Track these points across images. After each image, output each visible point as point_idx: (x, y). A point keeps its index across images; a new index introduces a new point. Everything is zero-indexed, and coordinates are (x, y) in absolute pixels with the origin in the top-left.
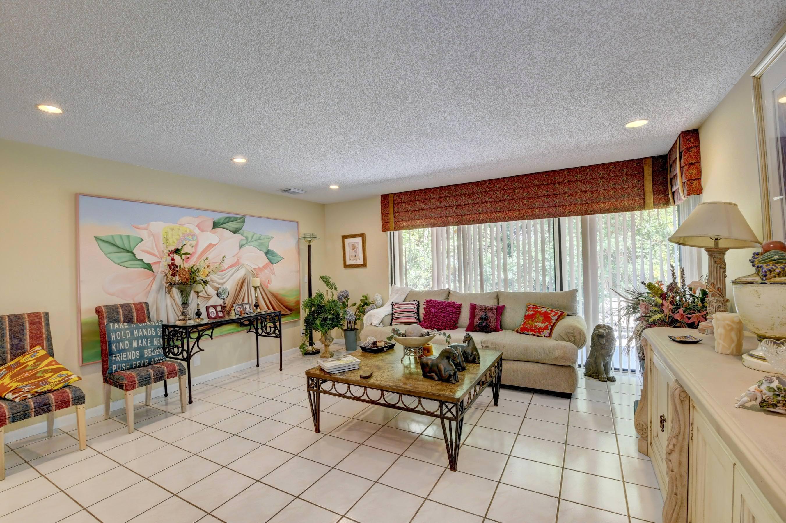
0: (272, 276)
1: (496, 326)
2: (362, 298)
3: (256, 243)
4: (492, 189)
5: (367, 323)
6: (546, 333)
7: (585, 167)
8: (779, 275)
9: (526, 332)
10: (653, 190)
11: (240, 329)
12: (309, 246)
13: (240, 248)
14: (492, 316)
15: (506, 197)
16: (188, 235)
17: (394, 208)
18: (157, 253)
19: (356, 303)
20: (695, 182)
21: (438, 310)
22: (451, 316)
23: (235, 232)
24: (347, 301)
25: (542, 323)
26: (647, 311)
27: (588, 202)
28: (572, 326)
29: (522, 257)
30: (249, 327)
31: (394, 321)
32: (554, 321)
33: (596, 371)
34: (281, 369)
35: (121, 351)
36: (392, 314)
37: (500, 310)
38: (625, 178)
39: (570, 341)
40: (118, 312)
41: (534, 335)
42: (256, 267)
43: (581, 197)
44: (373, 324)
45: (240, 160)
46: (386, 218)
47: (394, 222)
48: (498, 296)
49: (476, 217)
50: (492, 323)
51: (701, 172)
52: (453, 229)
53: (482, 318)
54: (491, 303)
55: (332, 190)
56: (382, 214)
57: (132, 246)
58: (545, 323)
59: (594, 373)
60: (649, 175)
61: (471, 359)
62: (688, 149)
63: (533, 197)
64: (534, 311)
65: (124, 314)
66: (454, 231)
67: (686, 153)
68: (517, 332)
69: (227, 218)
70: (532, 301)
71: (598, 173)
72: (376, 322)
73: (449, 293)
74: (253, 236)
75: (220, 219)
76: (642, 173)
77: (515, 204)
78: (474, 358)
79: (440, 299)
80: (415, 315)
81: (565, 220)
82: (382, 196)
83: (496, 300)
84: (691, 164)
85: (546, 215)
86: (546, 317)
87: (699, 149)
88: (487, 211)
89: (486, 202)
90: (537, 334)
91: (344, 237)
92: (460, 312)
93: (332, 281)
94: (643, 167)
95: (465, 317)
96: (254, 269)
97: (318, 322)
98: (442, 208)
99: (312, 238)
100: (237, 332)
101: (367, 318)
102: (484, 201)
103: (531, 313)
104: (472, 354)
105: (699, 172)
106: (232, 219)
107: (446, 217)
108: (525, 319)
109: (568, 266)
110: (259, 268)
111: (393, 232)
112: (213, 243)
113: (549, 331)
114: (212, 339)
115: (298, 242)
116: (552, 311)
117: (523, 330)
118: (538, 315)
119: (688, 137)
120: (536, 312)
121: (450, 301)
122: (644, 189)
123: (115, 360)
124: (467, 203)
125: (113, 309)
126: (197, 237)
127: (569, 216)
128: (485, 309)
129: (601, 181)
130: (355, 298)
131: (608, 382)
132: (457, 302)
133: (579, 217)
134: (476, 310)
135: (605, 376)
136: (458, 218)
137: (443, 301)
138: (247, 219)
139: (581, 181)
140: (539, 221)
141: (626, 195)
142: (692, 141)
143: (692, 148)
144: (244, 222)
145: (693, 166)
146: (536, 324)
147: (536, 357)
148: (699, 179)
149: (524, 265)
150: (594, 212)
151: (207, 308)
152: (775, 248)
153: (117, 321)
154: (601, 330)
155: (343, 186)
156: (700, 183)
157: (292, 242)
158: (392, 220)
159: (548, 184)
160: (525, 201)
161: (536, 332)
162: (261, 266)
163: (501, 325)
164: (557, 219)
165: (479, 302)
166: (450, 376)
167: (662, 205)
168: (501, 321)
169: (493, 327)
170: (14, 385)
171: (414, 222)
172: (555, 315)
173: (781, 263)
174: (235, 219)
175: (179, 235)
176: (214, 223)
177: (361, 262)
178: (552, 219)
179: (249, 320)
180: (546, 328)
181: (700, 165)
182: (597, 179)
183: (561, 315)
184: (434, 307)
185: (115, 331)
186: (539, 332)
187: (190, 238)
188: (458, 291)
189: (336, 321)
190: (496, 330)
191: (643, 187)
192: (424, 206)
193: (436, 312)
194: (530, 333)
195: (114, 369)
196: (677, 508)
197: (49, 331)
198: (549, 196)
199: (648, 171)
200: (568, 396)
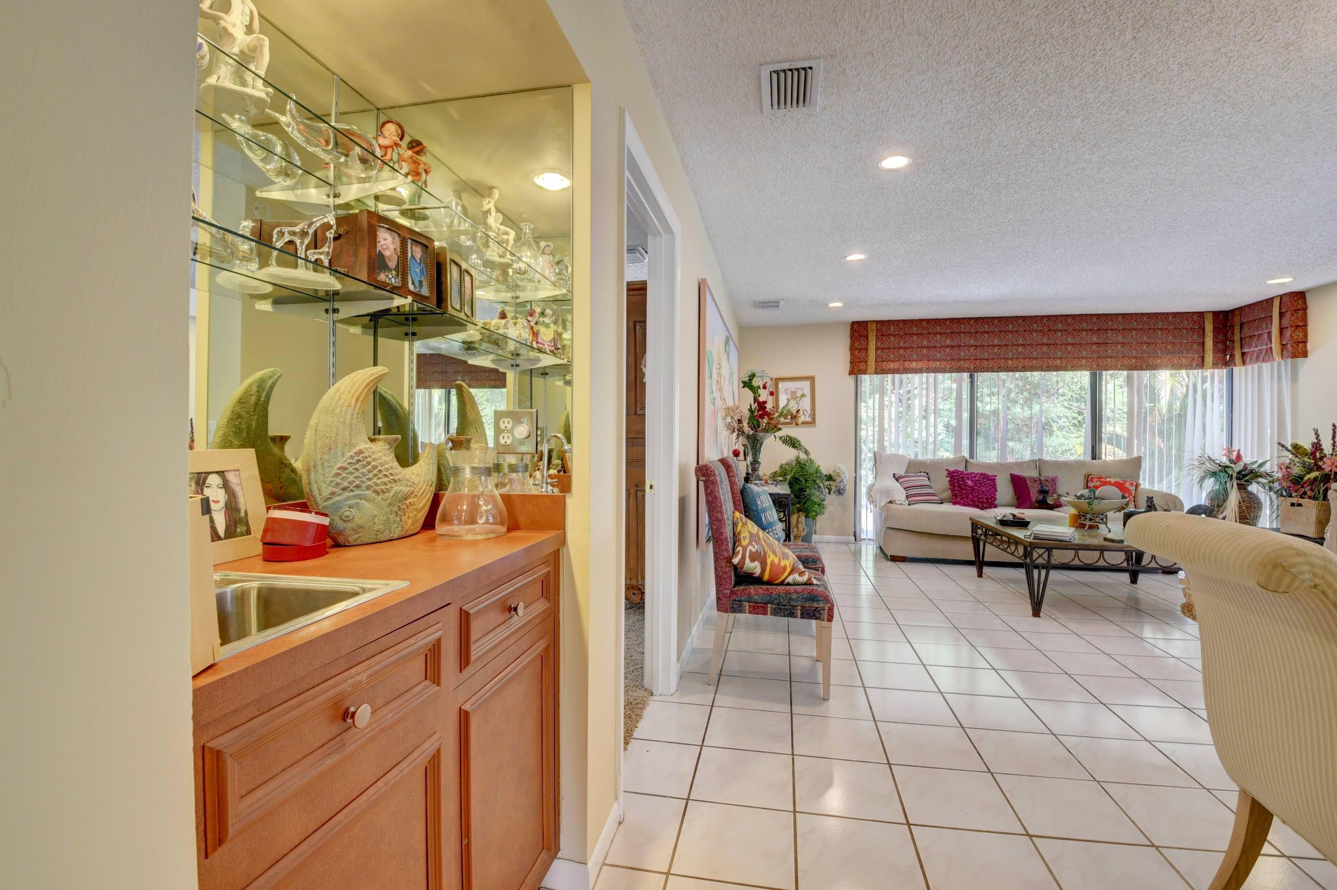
4: (1028, 328)
15: (1045, 340)
17: (878, 341)
20: (1301, 345)
31: (909, 499)
38: (1185, 332)
43: (1136, 349)
46: (860, 356)
47: (876, 362)
48: (1038, 465)
49: (1002, 363)
51: (1307, 335)
53: (1042, 492)
56: (851, 349)
60: (1210, 332)
63: (1080, 344)
70: (1089, 471)
71: (1157, 323)
76: (1202, 327)
80: (933, 491)
82: (853, 323)
83: (1037, 471)
84: (1297, 326)
87: (1307, 315)
89: (1017, 345)
91: (778, 380)
92: (996, 486)
94: (1204, 322)
98: (953, 347)
102: (1016, 343)
105: (1305, 335)
107: (959, 360)
119: (1295, 299)
122: (1204, 346)
124: (991, 343)
134: (1028, 481)
136: (977, 362)
141: (1184, 351)
142: (1300, 303)
143: (1300, 310)
145: (1299, 329)
148: (1305, 342)
150: (1149, 367)
156: (1306, 347)
158: (872, 359)
167: (1220, 366)
177: (806, 417)
181: (1307, 328)
182: (1154, 329)
183: (1137, 485)
184: (968, 479)
185: (758, 494)
191: (1203, 344)
192: (925, 343)
193: (975, 486)
199: (1209, 327)
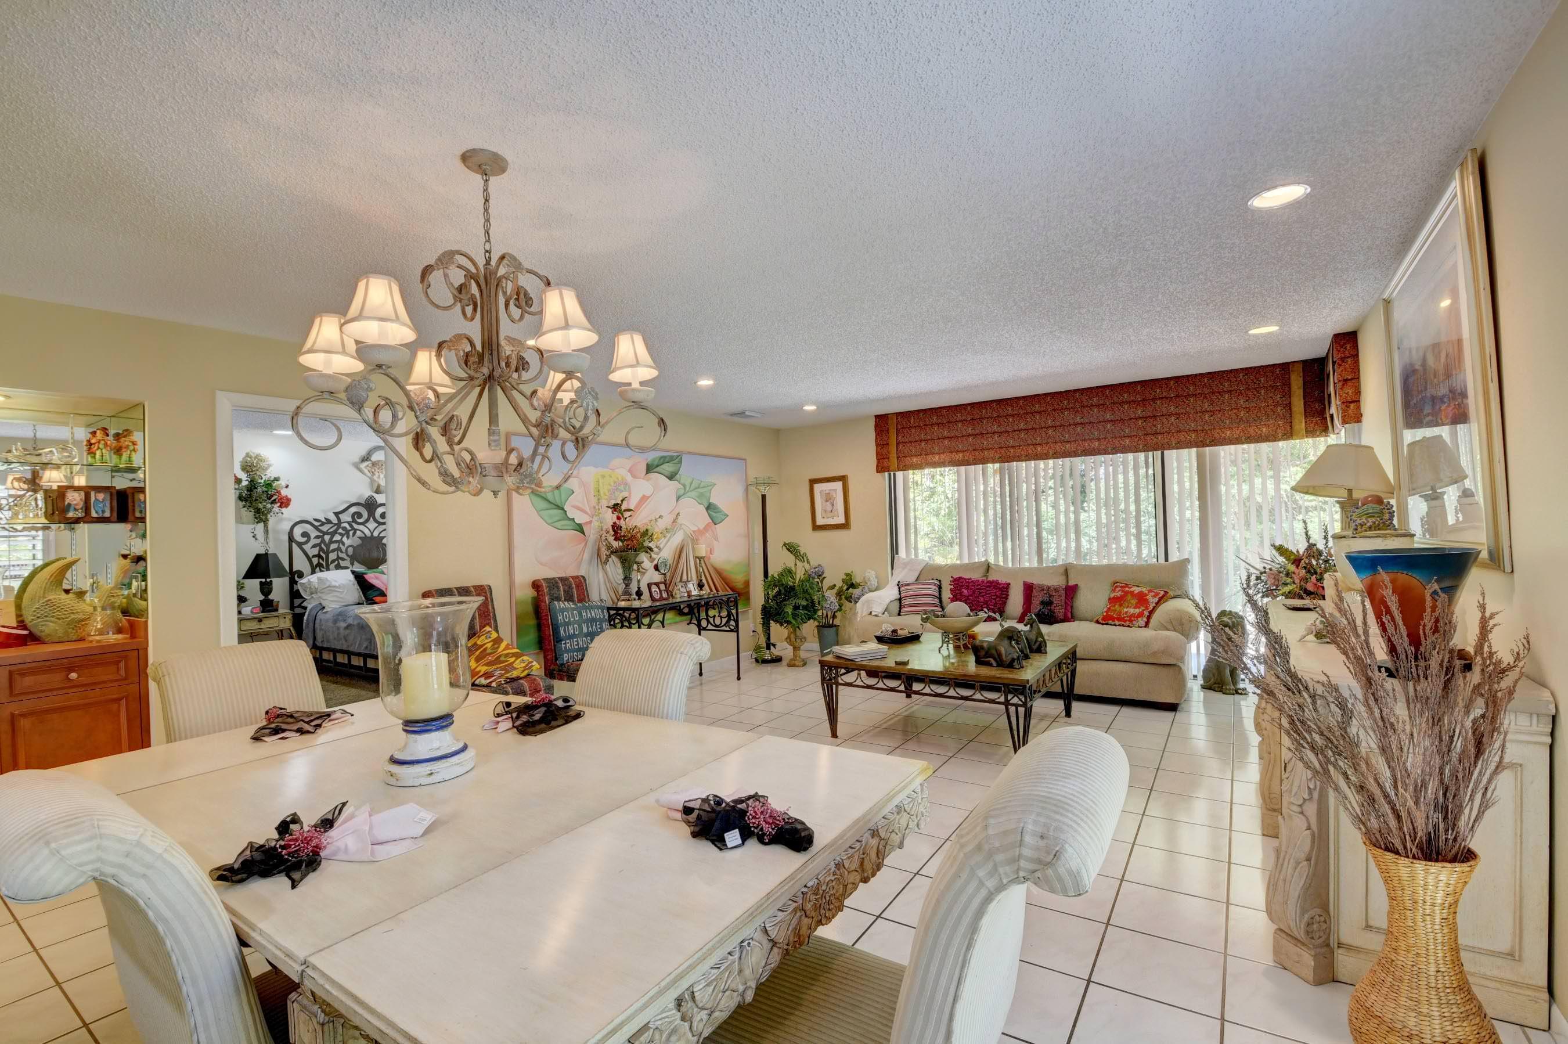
0: (715, 543)
1: (1065, 614)
2: (844, 577)
3: (694, 494)
4: (1057, 407)
5: (862, 612)
6: (1142, 621)
7: (1201, 375)
8: (1370, 528)
9: (1110, 622)
10: (1305, 410)
11: (679, 618)
12: (764, 497)
13: (678, 500)
14: (1059, 600)
15: (1078, 419)
16: (620, 484)
17: (897, 435)
18: (588, 510)
19: (835, 585)
20: (1352, 405)
21: (974, 592)
22: (994, 601)
23: (671, 477)
24: (822, 581)
25: (1135, 608)
26: (1276, 583)
27: (1207, 427)
28: (1178, 610)
29: (1103, 511)
30: (689, 617)
31: (902, 610)
32: (1152, 606)
33: (1219, 680)
34: (739, 678)
35: (571, 637)
36: (900, 600)
37: (1071, 591)
38: (1263, 392)
39: (1175, 630)
40: (558, 587)
41: (1123, 625)
42: (696, 529)
43: (1195, 420)
44: (873, 613)
45: (705, 382)
46: (884, 451)
47: (898, 458)
48: (1066, 571)
49: (1030, 449)
50: (1059, 611)
51: (1360, 392)
52: (991, 467)
53: (1043, 603)
54: (1056, 581)
55: (807, 412)
56: (877, 445)
57: (563, 501)
58: (1139, 608)
59: (1215, 683)
60: (1299, 388)
61: (1035, 647)
62: (1343, 359)
64: (1123, 591)
65: (564, 590)
66: (995, 471)
67: (1340, 365)
68: (1098, 622)
69: (662, 457)
70: (1118, 578)
71: (1222, 384)
72: (878, 609)
73: (988, 567)
74: (691, 483)
75: (654, 460)
76: (1287, 384)
77: (1092, 430)
78: (1040, 646)
79: (976, 576)
80: (936, 601)
81: (1171, 455)
82: (877, 417)
83: (1064, 577)
84: (1346, 381)
85: (1141, 446)
86: (1141, 599)
87: (1358, 360)
88: (1049, 440)
89: (1046, 428)
90: (1127, 623)
91: (813, 482)
92: (1008, 595)
93: (802, 551)
94: (1289, 376)
95: (1015, 601)
96: (694, 532)
97: (789, 610)
98: (975, 435)
99: (768, 484)
100: (676, 623)
101: (863, 604)
103: (1119, 594)
104: (1036, 641)
105: (1358, 392)
106: (667, 460)
107: (983, 450)
108: (1110, 604)
109: (1177, 526)
110: (699, 530)
111: (894, 474)
112: (648, 494)
113: (1145, 619)
114: (663, 627)
115: (747, 490)
116: (1150, 591)
117: (1106, 620)
118: (1129, 597)
119: (1342, 343)
120: (1127, 593)
121: (991, 578)
122: (1290, 409)
123: (565, 647)
125: (552, 583)
126: (629, 487)
127: (1177, 448)
128: (1047, 590)
129: (1227, 396)
130: (834, 578)
131: (1237, 696)
132: (1003, 580)
133: (1194, 450)
134: (1034, 591)
135: (1232, 687)
137: (981, 579)
138: (685, 458)
139: (1196, 395)
140: (1130, 456)
141: (1264, 418)
142: (1348, 348)
143: (1348, 357)
144: (680, 462)
145: (1350, 383)
146: (1125, 610)
147: (1125, 654)
148: (1357, 401)
149: (1107, 525)
150: (1215, 442)
151: (649, 586)
152: (1370, 502)
153: (558, 599)
154: (1225, 619)
155: (822, 407)
156: (1359, 408)
157: (738, 492)
158: (893, 455)
159: (1144, 400)
160: (1109, 426)
161: (1126, 621)
162: (702, 526)
163: (1072, 612)
164: (1160, 452)
165: (1036, 580)
166: (1013, 660)
167: (1318, 433)
168: (1072, 607)
169: (1061, 615)
170: (483, 669)
171: (929, 457)
172: (1155, 596)
173: (1373, 517)
174: (671, 459)
175: (610, 485)
176: (648, 465)
177: (841, 520)
178: (1151, 453)
179: (689, 606)
180: (1141, 615)
181: (1359, 382)
182: (1219, 392)
183: (1163, 596)
184: (968, 588)
185: (562, 611)
186: (1131, 621)
187: (621, 488)
188: (1001, 564)
189: (811, 609)
190: (1066, 619)
191: (1289, 406)
192: (946, 433)
193: (971, 595)
194: (1117, 623)
195: (565, 659)
196: (1271, 768)
197: (493, 608)
198: (1146, 418)
199: (1297, 382)
200: (1172, 707)
